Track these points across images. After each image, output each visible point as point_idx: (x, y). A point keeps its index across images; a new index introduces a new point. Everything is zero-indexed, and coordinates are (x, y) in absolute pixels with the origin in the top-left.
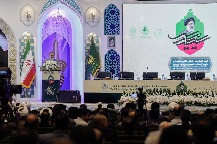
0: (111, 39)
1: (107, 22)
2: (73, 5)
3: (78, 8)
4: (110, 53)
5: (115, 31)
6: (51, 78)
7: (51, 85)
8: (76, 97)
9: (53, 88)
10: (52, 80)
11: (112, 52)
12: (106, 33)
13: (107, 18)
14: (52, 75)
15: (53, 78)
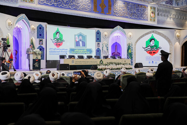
0: (40, 41)
1: (38, 32)
2: (27, 22)
3: (29, 24)
4: (39, 47)
5: (42, 37)
6: (37, 58)
7: (37, 62)
8: (69, 67)
9: (38, 64)
10: (37, 59)
11: (41, 47)
12: (38, 38)
13: (38, 31)
14: (37, 57)
15: (38, 58)
